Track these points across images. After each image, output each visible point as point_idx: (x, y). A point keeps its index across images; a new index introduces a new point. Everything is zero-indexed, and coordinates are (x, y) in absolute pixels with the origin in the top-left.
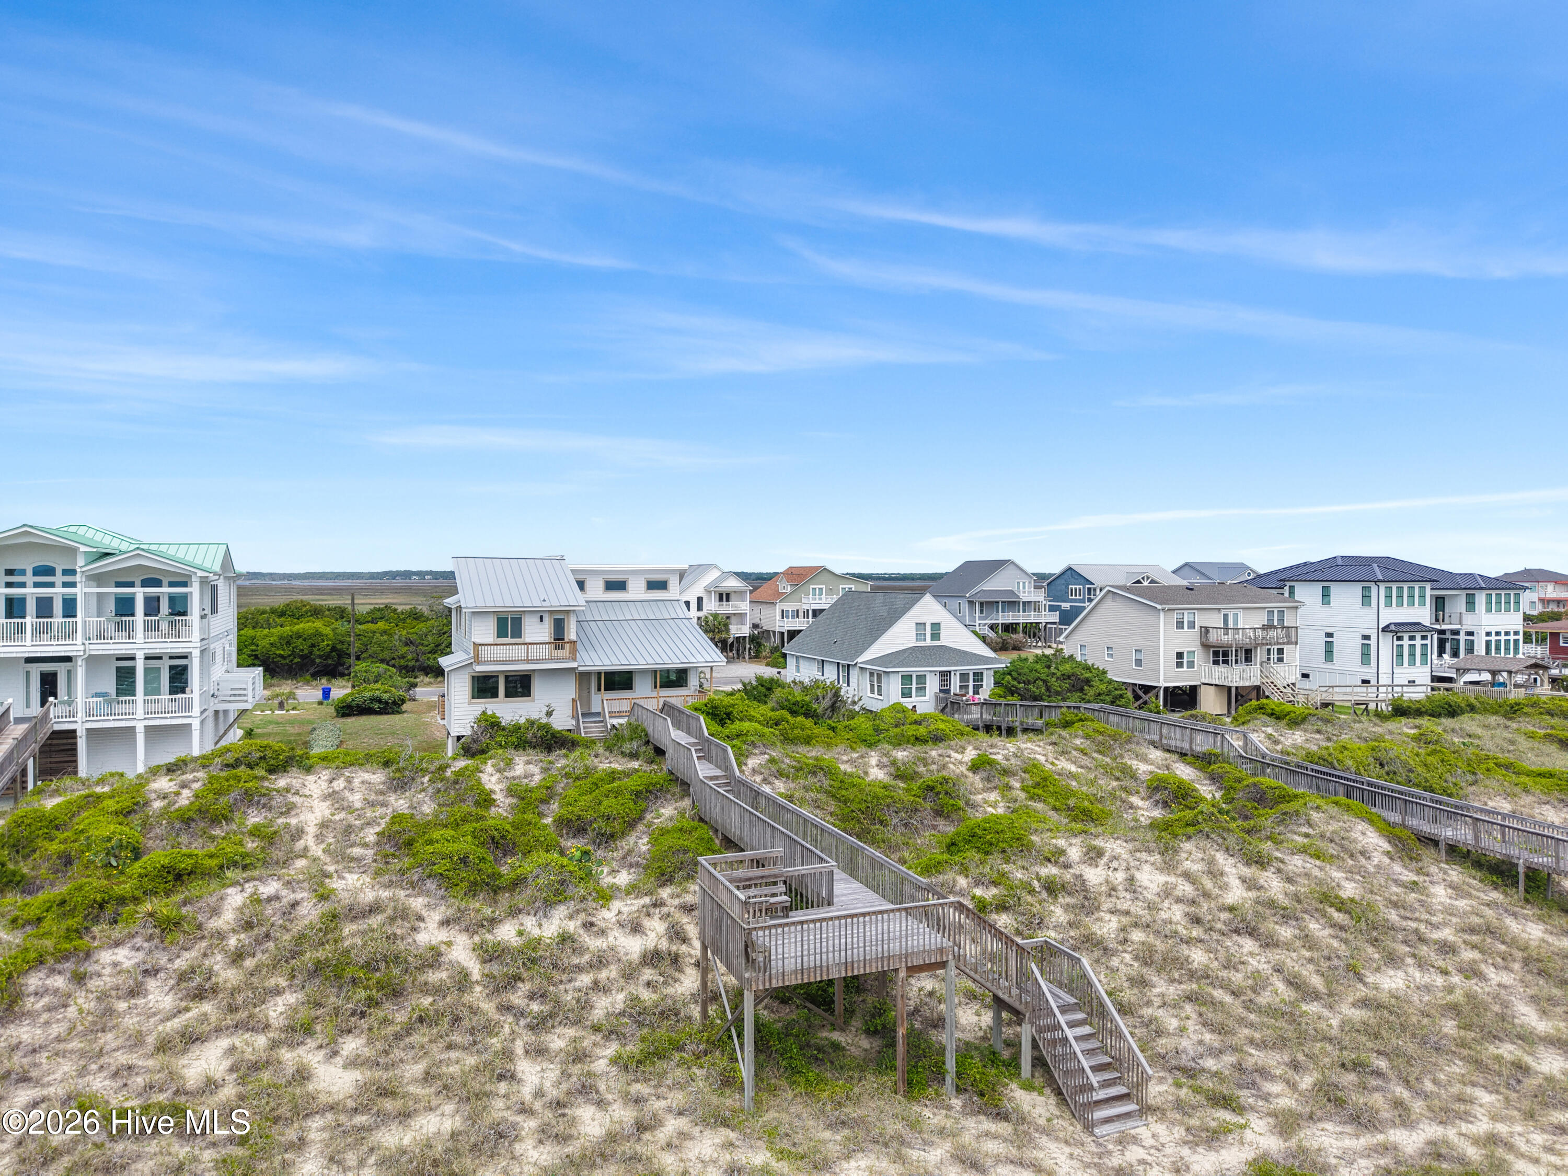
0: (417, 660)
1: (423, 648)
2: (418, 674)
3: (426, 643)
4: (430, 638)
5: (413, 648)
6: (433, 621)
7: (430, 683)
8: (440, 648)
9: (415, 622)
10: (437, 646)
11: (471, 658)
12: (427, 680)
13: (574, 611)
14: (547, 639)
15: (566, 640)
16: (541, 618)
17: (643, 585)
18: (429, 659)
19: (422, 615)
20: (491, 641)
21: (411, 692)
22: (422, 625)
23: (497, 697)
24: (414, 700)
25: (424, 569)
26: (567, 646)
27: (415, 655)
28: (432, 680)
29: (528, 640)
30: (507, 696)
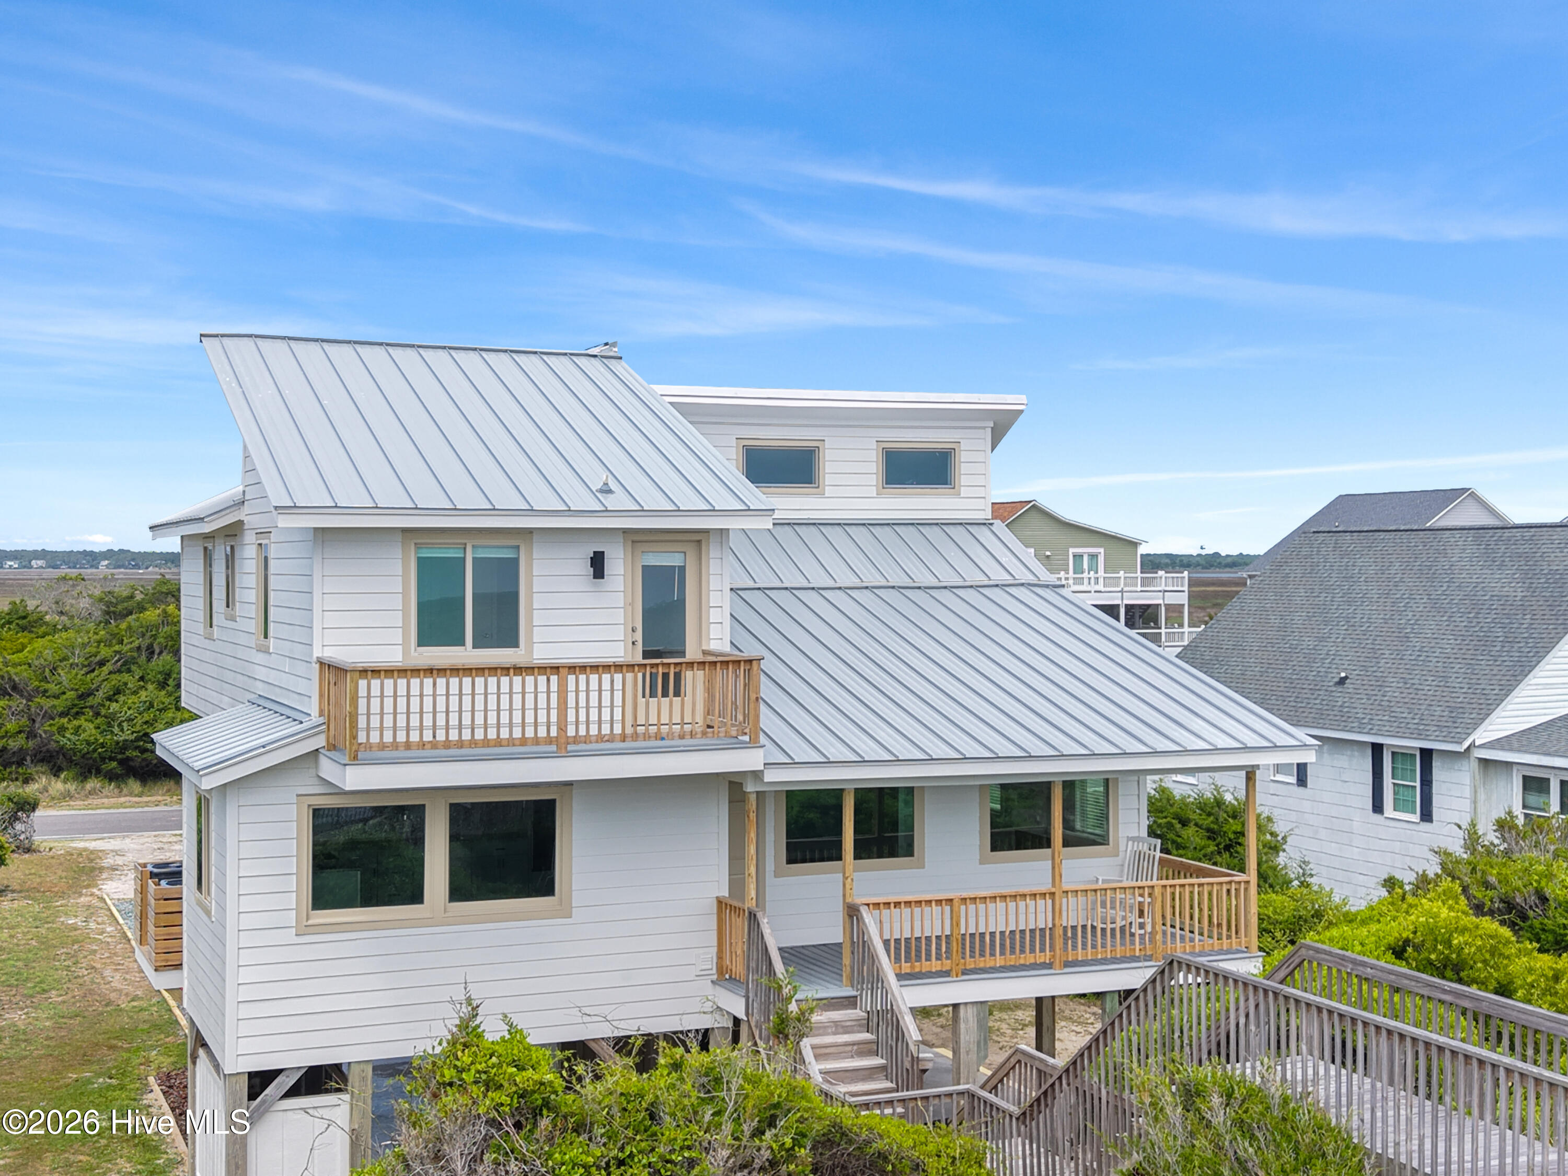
0: (31, 735)
1: (47, 703)
2: (32, 770)
3: (53, 688)
4: (64, 675)
5: (18, 702)
6: (71, 634)
7: (67, 796)
8: (91, 701)
9: (23, 638)
10: (82, 697)
11: (313, 732)
12: (58, 786)
13: (723, 533)
14: (618, 652)
15: (692, 653)
16: (598, 564)
17: (873, 466)
18: (62, 730)
19: (40, 620)
20: (394, 656)
21: (19, 826)
22: (39, 643)
23: (416, 897)
24: (28, 850)
25: (30, 548)
26: (694, 681)
27: (24, 721)
28: (72, 787)
29: (541, 654)
30: (458, 893)
